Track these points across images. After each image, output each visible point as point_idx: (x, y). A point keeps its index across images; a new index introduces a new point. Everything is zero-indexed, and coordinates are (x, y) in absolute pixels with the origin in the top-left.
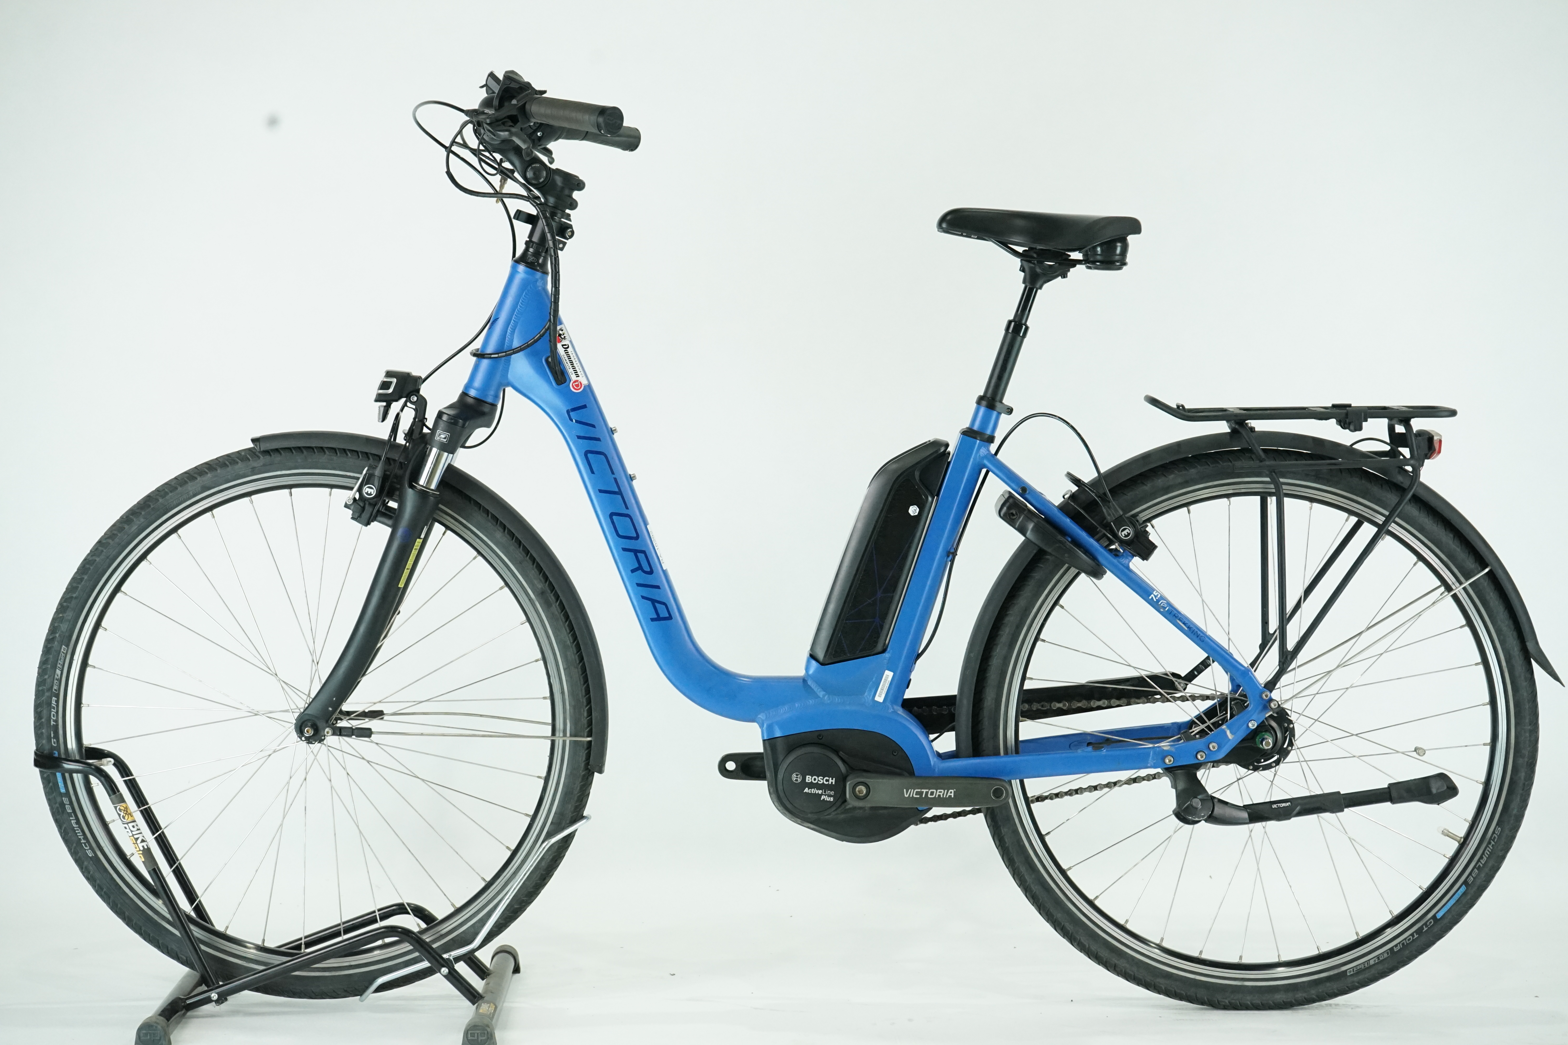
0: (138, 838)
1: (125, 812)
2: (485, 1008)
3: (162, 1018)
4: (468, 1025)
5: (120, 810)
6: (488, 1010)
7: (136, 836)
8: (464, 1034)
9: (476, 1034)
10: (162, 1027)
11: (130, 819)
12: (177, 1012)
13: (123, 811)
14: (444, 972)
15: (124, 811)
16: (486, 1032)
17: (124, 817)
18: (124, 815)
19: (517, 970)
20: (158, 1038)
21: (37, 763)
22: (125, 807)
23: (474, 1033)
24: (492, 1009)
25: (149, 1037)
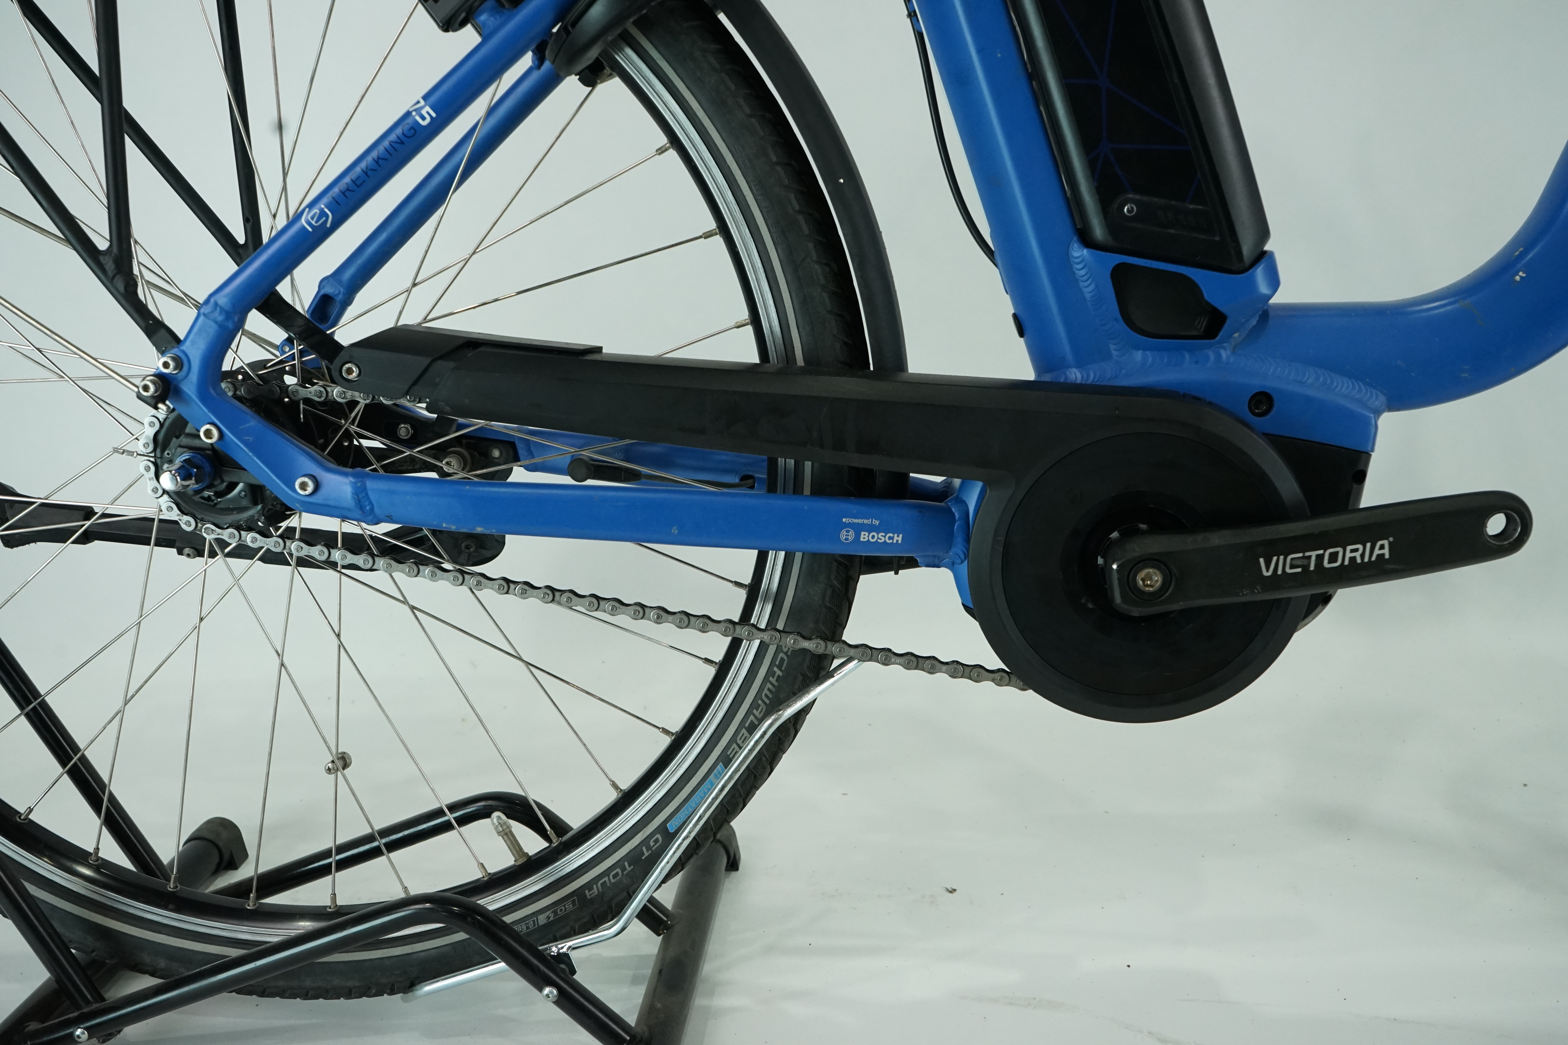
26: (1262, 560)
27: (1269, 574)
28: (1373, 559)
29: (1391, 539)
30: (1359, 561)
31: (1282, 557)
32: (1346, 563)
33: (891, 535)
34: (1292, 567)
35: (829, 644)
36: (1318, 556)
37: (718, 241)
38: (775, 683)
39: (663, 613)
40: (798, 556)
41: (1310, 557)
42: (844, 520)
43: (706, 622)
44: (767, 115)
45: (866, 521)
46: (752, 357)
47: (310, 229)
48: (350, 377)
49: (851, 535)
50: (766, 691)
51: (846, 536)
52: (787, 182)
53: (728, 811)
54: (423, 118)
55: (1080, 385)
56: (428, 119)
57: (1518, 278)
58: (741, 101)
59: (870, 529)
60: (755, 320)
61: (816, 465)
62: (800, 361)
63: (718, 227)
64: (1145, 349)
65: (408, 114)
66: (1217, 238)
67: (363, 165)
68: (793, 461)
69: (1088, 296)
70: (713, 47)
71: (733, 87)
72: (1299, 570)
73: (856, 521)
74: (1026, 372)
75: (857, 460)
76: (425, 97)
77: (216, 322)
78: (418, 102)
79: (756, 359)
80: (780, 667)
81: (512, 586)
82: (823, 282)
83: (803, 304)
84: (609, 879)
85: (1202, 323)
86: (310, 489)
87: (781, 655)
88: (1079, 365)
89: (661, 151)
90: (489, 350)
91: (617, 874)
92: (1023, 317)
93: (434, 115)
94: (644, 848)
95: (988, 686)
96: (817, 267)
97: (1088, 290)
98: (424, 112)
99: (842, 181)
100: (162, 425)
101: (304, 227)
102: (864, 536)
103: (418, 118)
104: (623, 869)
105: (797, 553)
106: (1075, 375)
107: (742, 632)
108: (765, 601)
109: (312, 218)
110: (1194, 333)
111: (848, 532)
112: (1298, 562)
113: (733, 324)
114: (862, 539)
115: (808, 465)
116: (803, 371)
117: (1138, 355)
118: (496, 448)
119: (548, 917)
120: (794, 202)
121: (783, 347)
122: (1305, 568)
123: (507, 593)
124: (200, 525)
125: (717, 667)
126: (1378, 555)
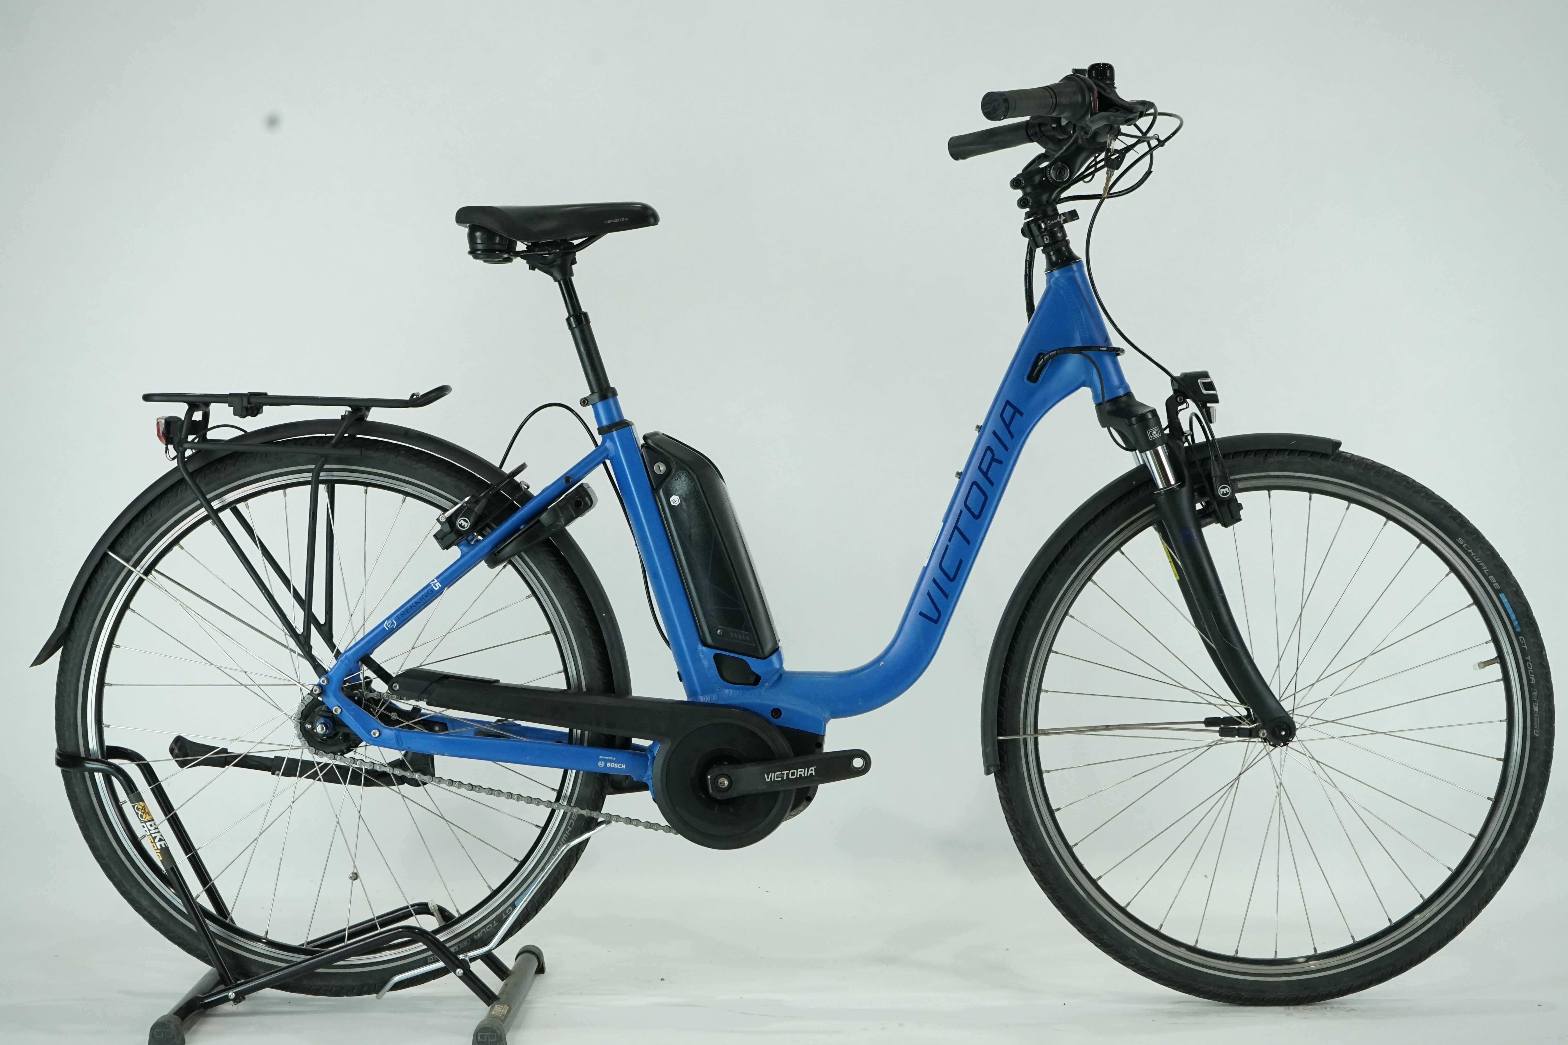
0: (156, 837)
1: (143, 811)
2: (499, 1009)
3: (177, 1017)
4: (479, 1027)
5: (138, 809)
6: (501, 1012)
7: (154, 835)
8: (474, 1036)
9: (486, 1037)
10: (175, 1026)
11: (148, 818)
12: (194, 1011)
13: (140, 810)
14: (458, 973)
15: (142, 809)
16: (496, 1034)
17: (142, 816)
18: (142, 814)
19: (541, 970)
20: (171, 1036)
21: (59, 763)
22: (143, 806)
23: (484, 1035)
24: (505, 1011)
25: (162, 1036)
26: (766, 775)
27: (769, 780)
28: (809, 775)
29: (815, 767)
30: (803, 776)
31: (773, 774)
32: (798, 776)
33: (620, 765)
34: (777, 778)
35: (592, 812)
36: (787, 773)
37: (551, 636)
38: (568, 834)
39: (520, 797)
40: (581, 773)
41: (784, 774)
42: (600, 757)
43: (539, 802)
44: (574, 586)
45: (609, 758)
46: (564, 686)
47: (387, 629)
48: (396, 689)
49: (603, 764)
50: (564, 838)
51: (601, 764)
52: (581, 614)
53: (544, 897)
54: (436, 587)
55: (702, 703)
56: (438, 588)
57: (881, 664)
58: (564, 581)
59: (611, 761)
60: (566, 670)
61: (590, 733)
62: (584, 689)
63: (551, 630)
64: (730, 688)
65: (429, 585)
66: (754, 645)
67: (410, 604)
68: (580, 731)
69: (706, 666)
70: (552, 559)
71: (560, 575)
72: (780, 779)
73: (605, 758)
74: (683, 697)
75: (606, 731)
76: (437, 578)
77: (346, 665)
78: (433, 580)
79: (565, 687)
80: (570, 827)
81: (454, 783)
82: (595, 655)
83: (586, 666)
84: (486, 930)
85: (753, 679)
86: (377, 734)
87: (571, 821)
88: (703, 695)
89: (528, 597)
90: (453, 680)
91: (490, 927)
92: (681, 673)
93: (440, 586)
94: (503, 914)
95: (661, 832)
96: (593, 649)
97: (706, 663)
98: (436, 585)
99: (604, 615)
100: (306, 706)
101: (384, 628)
102: (609, 765)
103: (434, 587)
104: (493, 924)
105: (581, 771)
106: (702, 699)
107: (555, 806)
108: (565, 796)
109: (389, 625)
110: (750, 683)
111: (602, 762)
112: (780, 776)
113: (556, 672)
114: (608, 766)
115: (586, 732)
116: (585, 693)
117: (727, 691)
118: (437, 726)
119: (455, 949)
120: (584, 622)
121: (577, 683)
122: (782, 778)
123: (452, 786)
124: (317, 752)
125: (541, 829)
126: (810, 774)
